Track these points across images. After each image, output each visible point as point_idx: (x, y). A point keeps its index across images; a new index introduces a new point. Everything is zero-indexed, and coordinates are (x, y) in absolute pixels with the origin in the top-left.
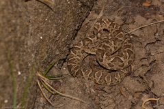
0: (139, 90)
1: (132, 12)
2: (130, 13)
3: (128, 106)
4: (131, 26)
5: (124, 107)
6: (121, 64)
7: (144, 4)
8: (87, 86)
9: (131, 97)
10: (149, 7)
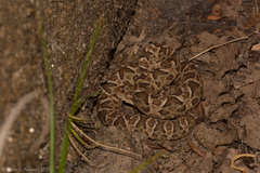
0: (222, 141)
1: (192, 29)
2: (189, 32)
3: (207, 167)
4: (194, 49)
5: (200, 170)
6: (180, 107)
7: (210, 18)
8: (138, 140)
9: (209, 155)
10: (218, 21)
